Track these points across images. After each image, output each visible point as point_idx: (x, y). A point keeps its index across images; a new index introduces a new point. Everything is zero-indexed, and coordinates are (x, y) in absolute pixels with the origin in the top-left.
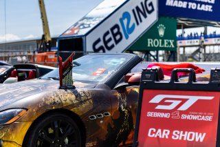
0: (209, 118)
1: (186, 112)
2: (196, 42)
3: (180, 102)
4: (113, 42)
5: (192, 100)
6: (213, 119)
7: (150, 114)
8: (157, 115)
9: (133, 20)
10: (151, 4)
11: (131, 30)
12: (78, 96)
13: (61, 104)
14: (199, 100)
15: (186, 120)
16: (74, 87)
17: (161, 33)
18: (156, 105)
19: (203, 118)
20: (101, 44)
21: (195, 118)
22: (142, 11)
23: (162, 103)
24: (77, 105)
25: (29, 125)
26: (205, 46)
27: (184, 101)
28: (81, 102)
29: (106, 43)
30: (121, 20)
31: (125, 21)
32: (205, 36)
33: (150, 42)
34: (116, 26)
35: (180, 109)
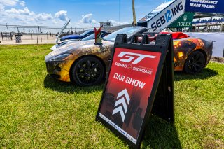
0: (150, 72)
1: (136, 66)
2: (204, 24)
3: (133, 58)
4: (161, 24)
5: (142, 57)
6: (153, 73)
7: (117, 64)
8: (120, 65)
9: (171, 14)
10: (182, 6)
11: (170, 19)
12: (102, 48)
13: (91, 52)
14: (146, 58)
15: (136, 71)
16: (102, 44)
17: (185, 20)
18: (121, 58)
19: (146, 72)
20: (155, 25)
21: (141, 70)
22: (176, 10)
23: (124, 57)
24: (100, 53)
25: (73, 62)
26: (209, 26)
27: (136, 57)
28: (103, 52)
29: (157, 24)
30: (166, 14)
31: (168, 15)
32: (211, 21)
33: (179, 24)
34: (163, 17)
35: (134, 63)
